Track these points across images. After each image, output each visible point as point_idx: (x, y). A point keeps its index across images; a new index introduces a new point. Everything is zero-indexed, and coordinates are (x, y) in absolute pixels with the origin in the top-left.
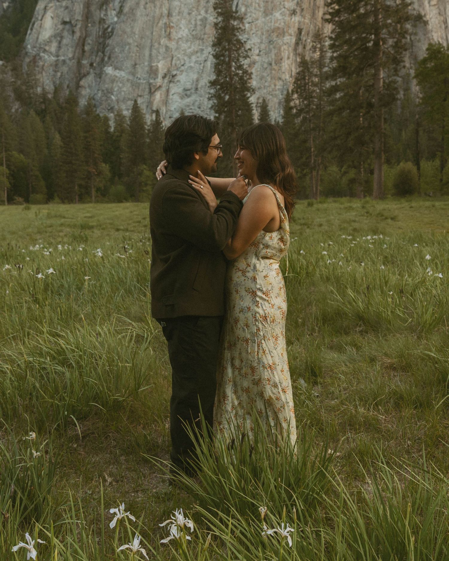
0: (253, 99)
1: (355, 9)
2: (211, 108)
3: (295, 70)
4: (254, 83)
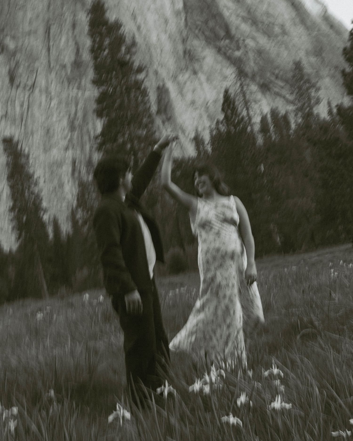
0: (46, 218)
1: (115, 140)
3: (75, 191)
4: (44, 204)
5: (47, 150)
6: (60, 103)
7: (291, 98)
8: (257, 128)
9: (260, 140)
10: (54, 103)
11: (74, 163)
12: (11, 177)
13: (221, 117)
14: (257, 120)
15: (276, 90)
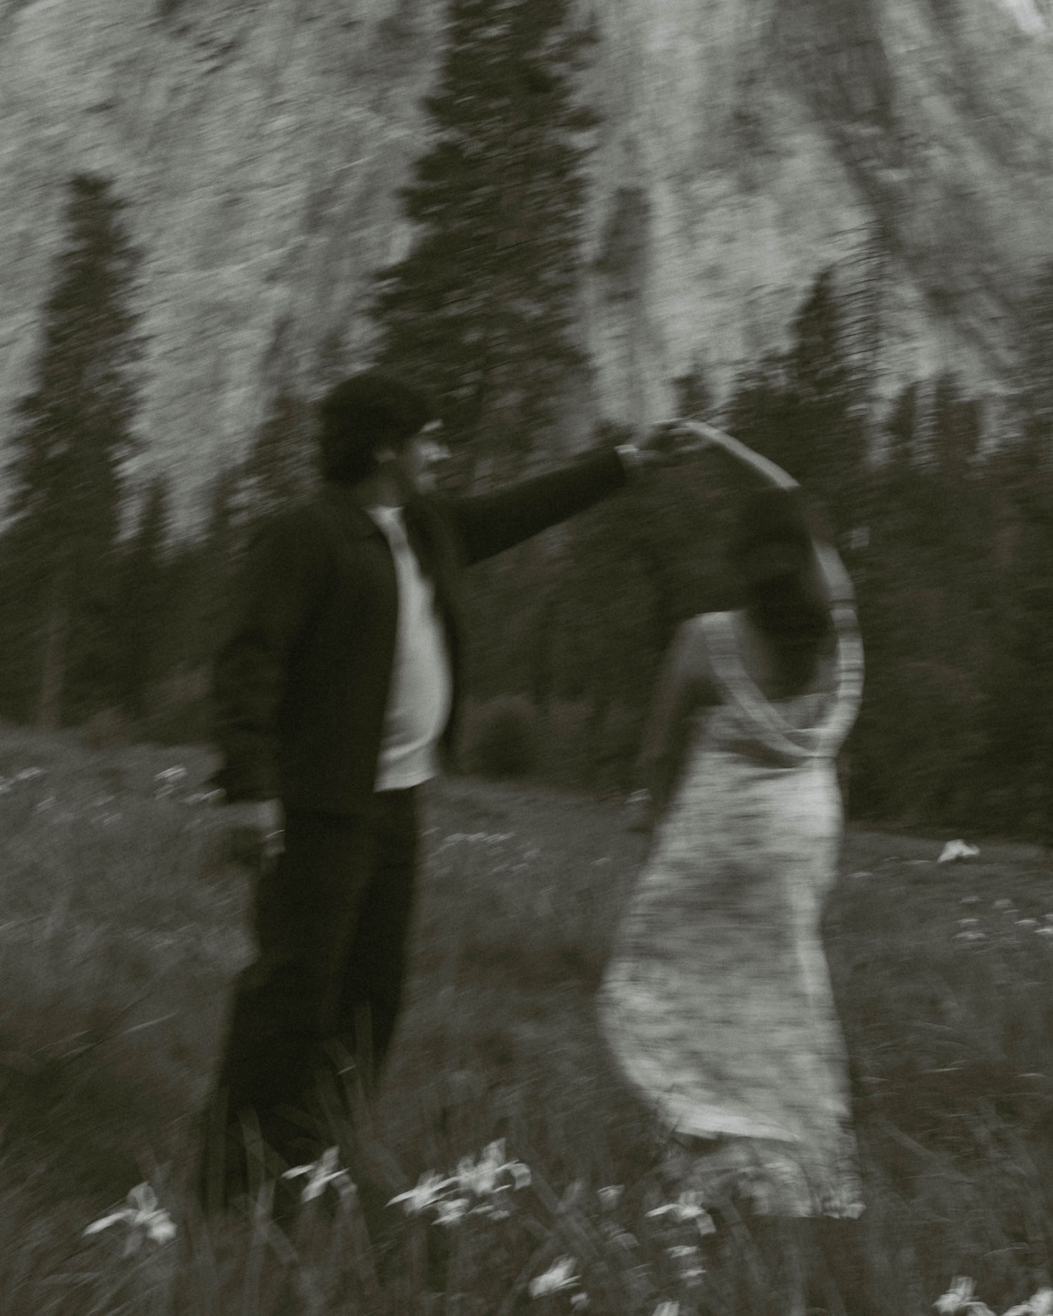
0: (131, 467)
1: (436, 304)
2: (12, 467)
3: (257, 415)
4: (141, 426)
5: (208, 259)
6: (299, 130)
7: (1010, 359)
8: (882, 412)
9: (879, 453)
10: (282, 122)
11: (282, 326)
12: (58, 303)
13: (785, 344)
14: (889, 388)
15: (973, 321)
